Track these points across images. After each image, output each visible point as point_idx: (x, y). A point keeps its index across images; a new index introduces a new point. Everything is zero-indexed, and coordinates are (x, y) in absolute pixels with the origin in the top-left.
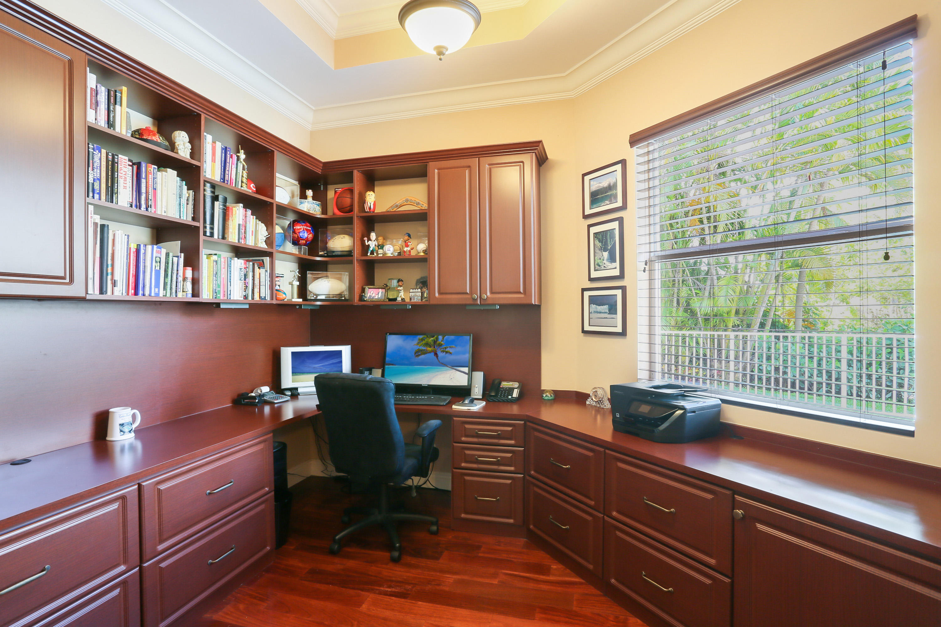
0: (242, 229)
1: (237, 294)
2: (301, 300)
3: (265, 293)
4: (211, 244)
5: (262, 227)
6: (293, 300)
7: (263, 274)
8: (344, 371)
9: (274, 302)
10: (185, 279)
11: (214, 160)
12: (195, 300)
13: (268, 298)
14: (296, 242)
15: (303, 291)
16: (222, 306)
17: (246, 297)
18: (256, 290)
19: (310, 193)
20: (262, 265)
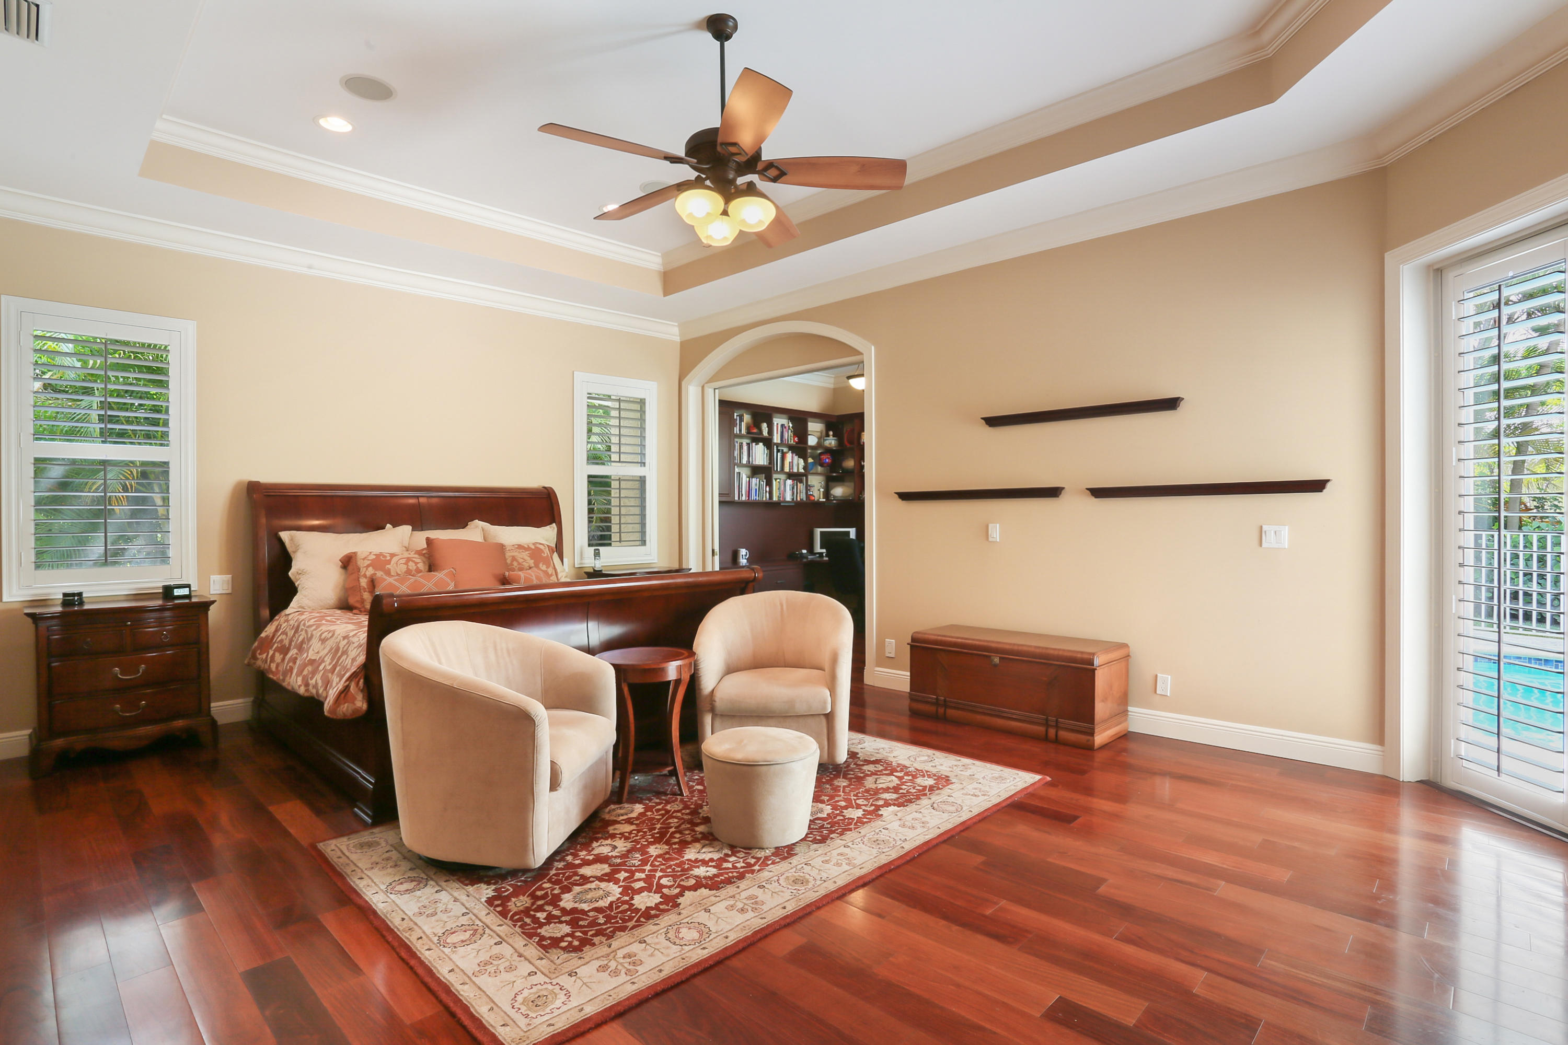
0: (791, 464)
1: (788, 498)
2: (824, 500)
3: (804, 497)
4: (777, 472)
5: (801, 462)
6: (820, 500)
7: (801, 487)
8: (851, 537)
9: (808, 501)
10: (766, 491)
11: (777, 433)
12: (771, 501)
13: (805, 499)
14: (821, 465)
15: (827, 494)
16: (782, 504)
17: (793, 499)
18: (798, 495)
19: (831, 433)
20: (801, 482)
